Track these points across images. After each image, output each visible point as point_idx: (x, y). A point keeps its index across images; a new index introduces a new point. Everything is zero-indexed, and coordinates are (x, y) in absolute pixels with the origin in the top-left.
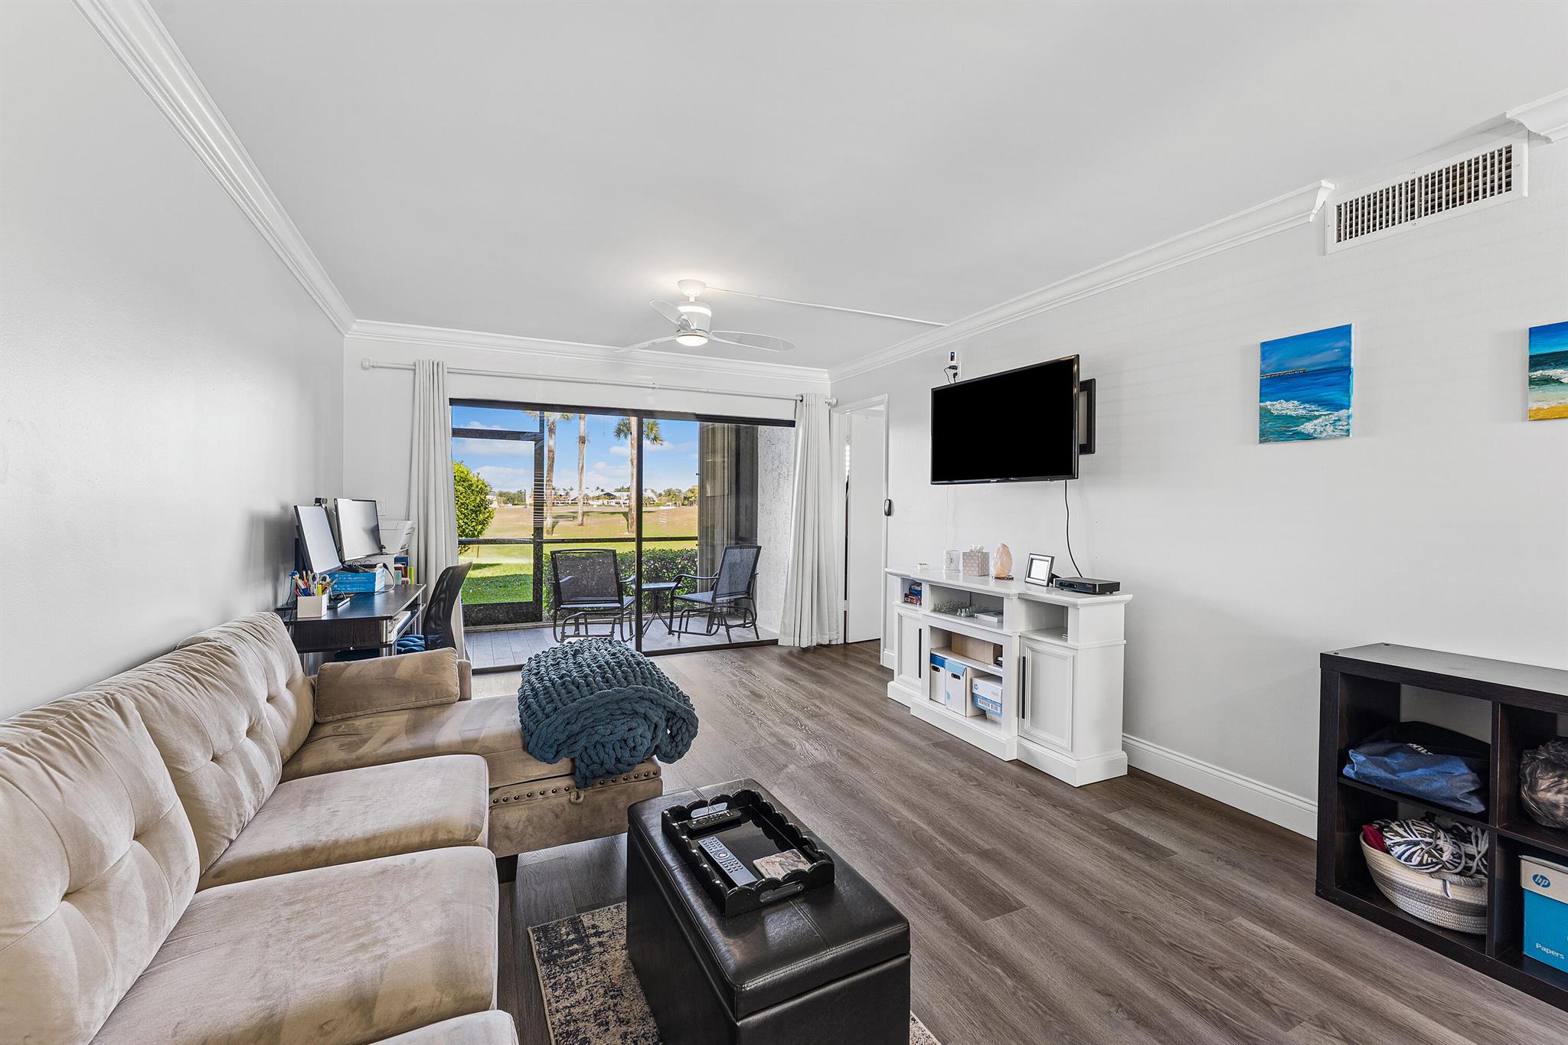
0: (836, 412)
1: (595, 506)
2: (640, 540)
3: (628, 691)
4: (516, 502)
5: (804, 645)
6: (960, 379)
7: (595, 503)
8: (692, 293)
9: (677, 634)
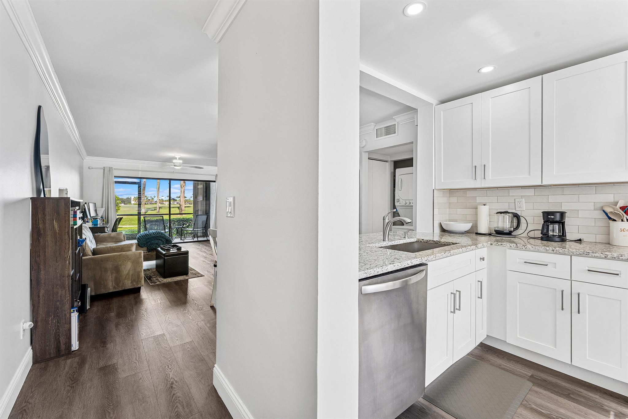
1: (166, 204)
2: (170, 214)
4: (126, 203)
8: (178, 157)
9: (183, 240)
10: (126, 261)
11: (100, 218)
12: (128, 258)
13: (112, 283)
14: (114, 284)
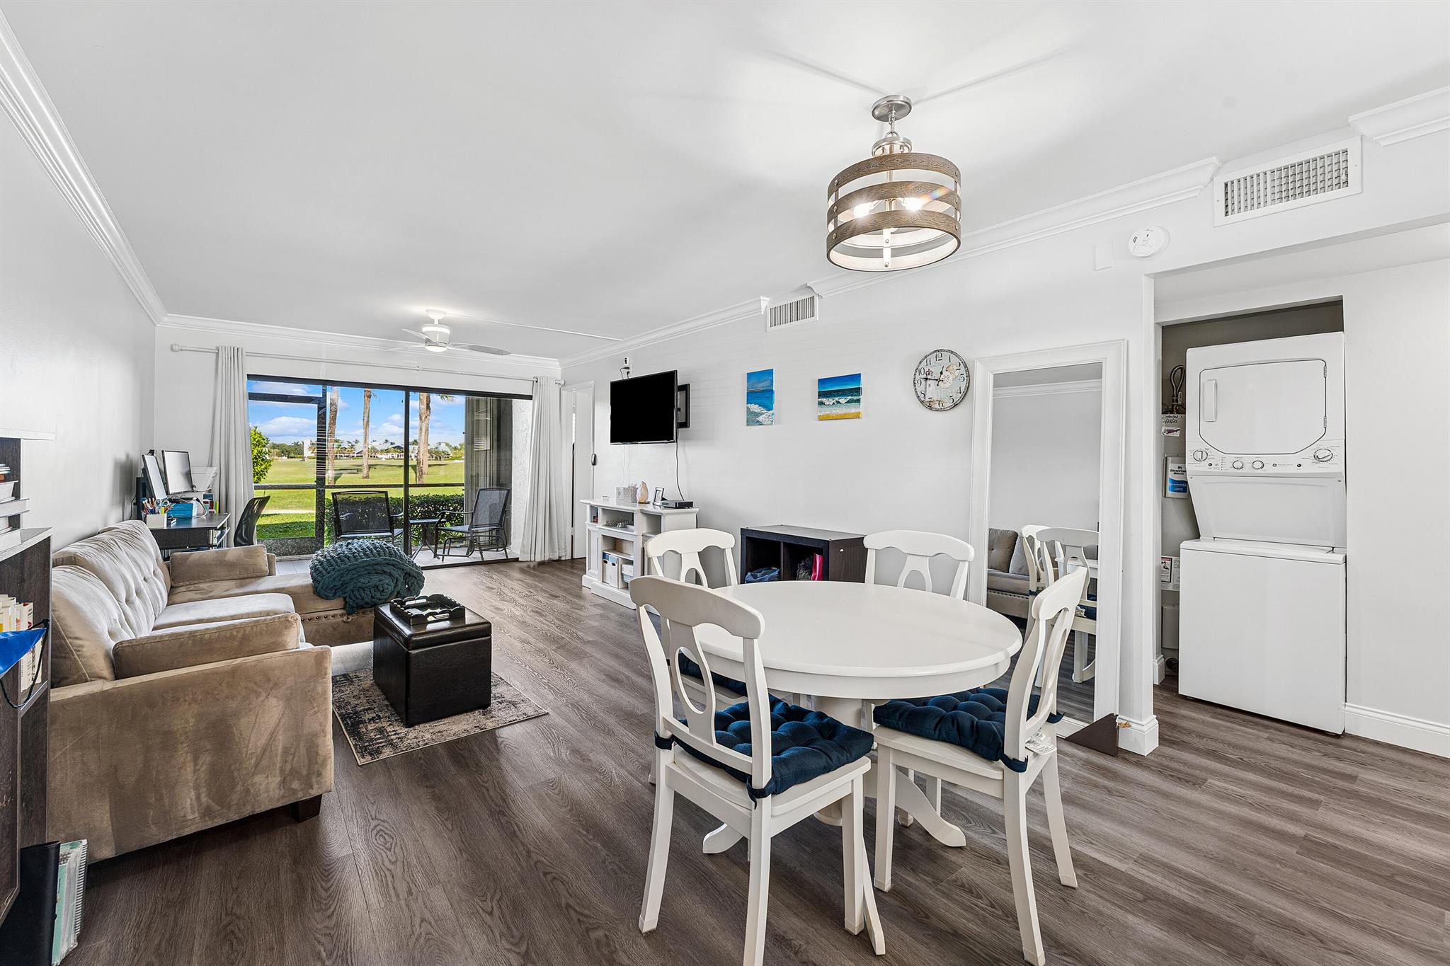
0: (565, 390)
1: (383, 459)
2: (407, 486)
3: (379, 559)
4: (292, 455)
5: (539, 559)
6: (632, 376)
7: (384, 456)
8: (436, 317)
9: (441, 557)
10: (258, 695)
11: (202, 500)
12: (267, 681)
13: (198, 798)
14: (204, 799)
